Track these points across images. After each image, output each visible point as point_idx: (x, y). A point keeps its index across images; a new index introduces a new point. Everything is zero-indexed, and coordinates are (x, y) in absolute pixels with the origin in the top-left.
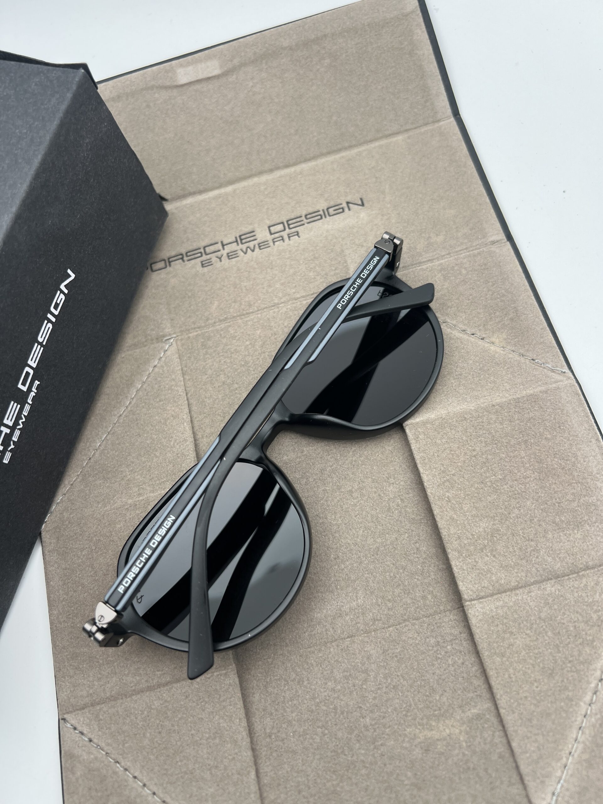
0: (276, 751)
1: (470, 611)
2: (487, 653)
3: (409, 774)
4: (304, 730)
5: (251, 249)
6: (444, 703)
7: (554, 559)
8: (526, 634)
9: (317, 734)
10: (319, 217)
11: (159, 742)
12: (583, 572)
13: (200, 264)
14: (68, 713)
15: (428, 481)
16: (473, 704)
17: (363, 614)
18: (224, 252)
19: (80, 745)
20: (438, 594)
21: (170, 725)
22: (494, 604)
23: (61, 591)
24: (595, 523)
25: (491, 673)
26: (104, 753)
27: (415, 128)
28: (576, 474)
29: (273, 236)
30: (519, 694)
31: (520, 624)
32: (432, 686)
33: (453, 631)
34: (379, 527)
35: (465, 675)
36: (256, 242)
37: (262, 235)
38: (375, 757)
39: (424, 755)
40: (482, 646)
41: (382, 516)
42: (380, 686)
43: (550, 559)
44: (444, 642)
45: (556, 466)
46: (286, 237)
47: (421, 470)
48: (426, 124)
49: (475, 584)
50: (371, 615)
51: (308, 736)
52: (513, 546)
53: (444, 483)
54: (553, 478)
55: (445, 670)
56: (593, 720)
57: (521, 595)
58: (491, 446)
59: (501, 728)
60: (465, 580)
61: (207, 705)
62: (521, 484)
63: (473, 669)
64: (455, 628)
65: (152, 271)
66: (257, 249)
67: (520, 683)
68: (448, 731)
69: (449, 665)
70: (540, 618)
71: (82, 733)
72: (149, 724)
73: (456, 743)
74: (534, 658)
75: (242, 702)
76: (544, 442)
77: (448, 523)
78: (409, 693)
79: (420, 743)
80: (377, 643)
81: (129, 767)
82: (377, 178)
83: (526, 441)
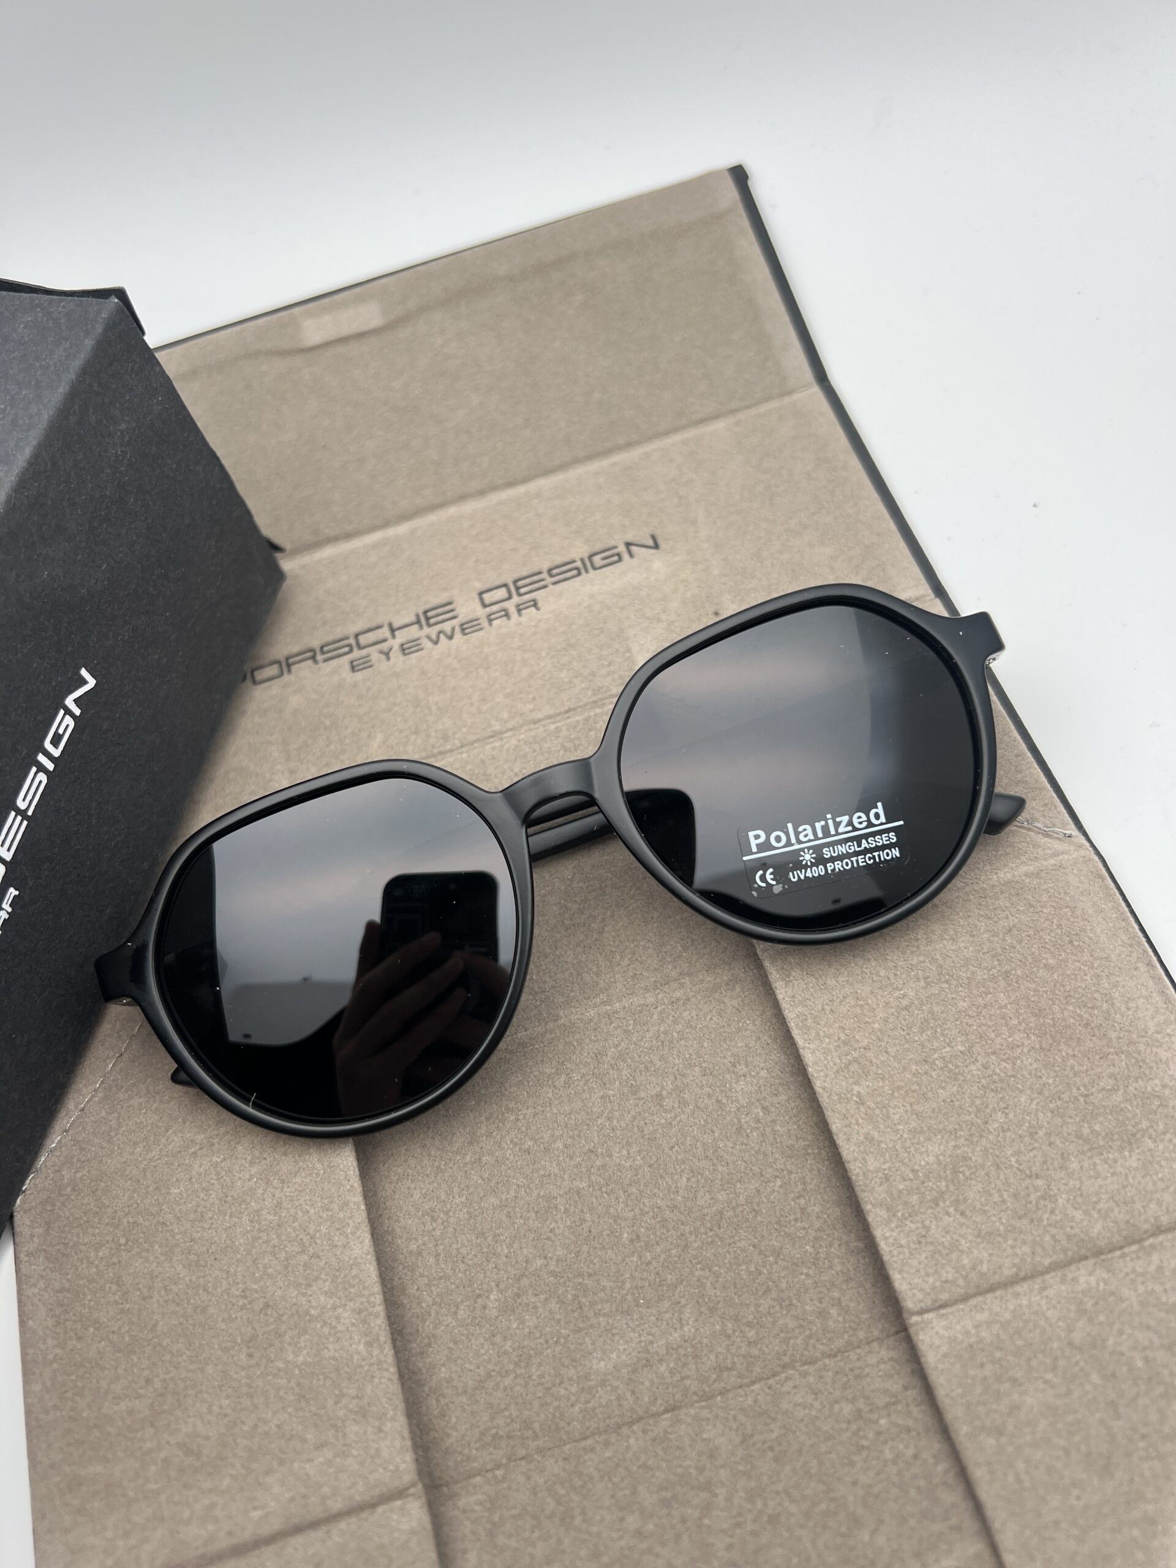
5: (446, 635)
7: (1086, 1213)
8: (1046, 1382)
10: (575, 572)
12: (1151, 1240)
13: (348, 667)
15: (815, 1063)
17: (696, 1357)
18: (396, 643)
20: (852, 1305)
23: (49, 1341)
24: (1164, 1133)
27: (748, 407)
29: (488, 610)
31: (1029, 1360)
34: (720, 1168)
35: (922, 1483)
36: (455, 622)
37: (468, 608)
41: (726, 1146)
43: (1078, 1215)
45: (1072, 1021)
46: (512, 610)
47: (800, 1041)
48: (767, 399)
49: (927, 1275)
53: (847, 1066)
54: (1069, 1046)
57: (1027, 1296)
58: (937, 987)
60: (906, 1269)
62: (1003, 1060)
65: (255, 682)
66: (458, 635)
69: (886, 1462)
76: (1042, 973)
77: (862, 1149)
80: (727, 1420)
82: (680, 497)
83: (1006, 975)
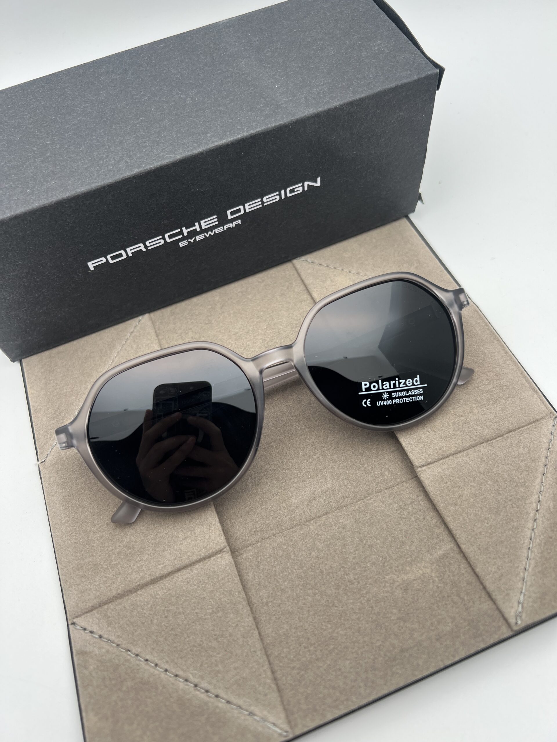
0: (274, 615)
1: (422, 476)
2: (442, 505)
3: (394, 611)
4: (296, 594)
6: (414, 551)
9: (309, 595)
11: (166, 625)
14: (77, 617)
16: (438, 547)
19: (91, 643)
21: (175, 609)
22: (441, 467)
25: (448, 519)
26: (115, 645)
28: (487, 366)
30: (474, 531)
32: (402, 540)
33: (411, 496)
38: (362, 604)
39: (404, 593)
40: (437, 500)
42: (358, 548)
44: (405, 505)
50: (340, 493)
51: (301, 598)
52: (447, 422)
55: (410, 526)
56: (538, 540)
59: (464, 561)
61: (207, 585)
63: (433, 522)
64: (412, 493)
67: (473, 523)
68: (421, 572)
70: (480, 472)
71: (91, 632)
72: (155, 611)
73: (429, 580)
74: (480, 503)
75: (238, 578)
78: (383, 549)
79: (399, 586)
81: (140, 652)
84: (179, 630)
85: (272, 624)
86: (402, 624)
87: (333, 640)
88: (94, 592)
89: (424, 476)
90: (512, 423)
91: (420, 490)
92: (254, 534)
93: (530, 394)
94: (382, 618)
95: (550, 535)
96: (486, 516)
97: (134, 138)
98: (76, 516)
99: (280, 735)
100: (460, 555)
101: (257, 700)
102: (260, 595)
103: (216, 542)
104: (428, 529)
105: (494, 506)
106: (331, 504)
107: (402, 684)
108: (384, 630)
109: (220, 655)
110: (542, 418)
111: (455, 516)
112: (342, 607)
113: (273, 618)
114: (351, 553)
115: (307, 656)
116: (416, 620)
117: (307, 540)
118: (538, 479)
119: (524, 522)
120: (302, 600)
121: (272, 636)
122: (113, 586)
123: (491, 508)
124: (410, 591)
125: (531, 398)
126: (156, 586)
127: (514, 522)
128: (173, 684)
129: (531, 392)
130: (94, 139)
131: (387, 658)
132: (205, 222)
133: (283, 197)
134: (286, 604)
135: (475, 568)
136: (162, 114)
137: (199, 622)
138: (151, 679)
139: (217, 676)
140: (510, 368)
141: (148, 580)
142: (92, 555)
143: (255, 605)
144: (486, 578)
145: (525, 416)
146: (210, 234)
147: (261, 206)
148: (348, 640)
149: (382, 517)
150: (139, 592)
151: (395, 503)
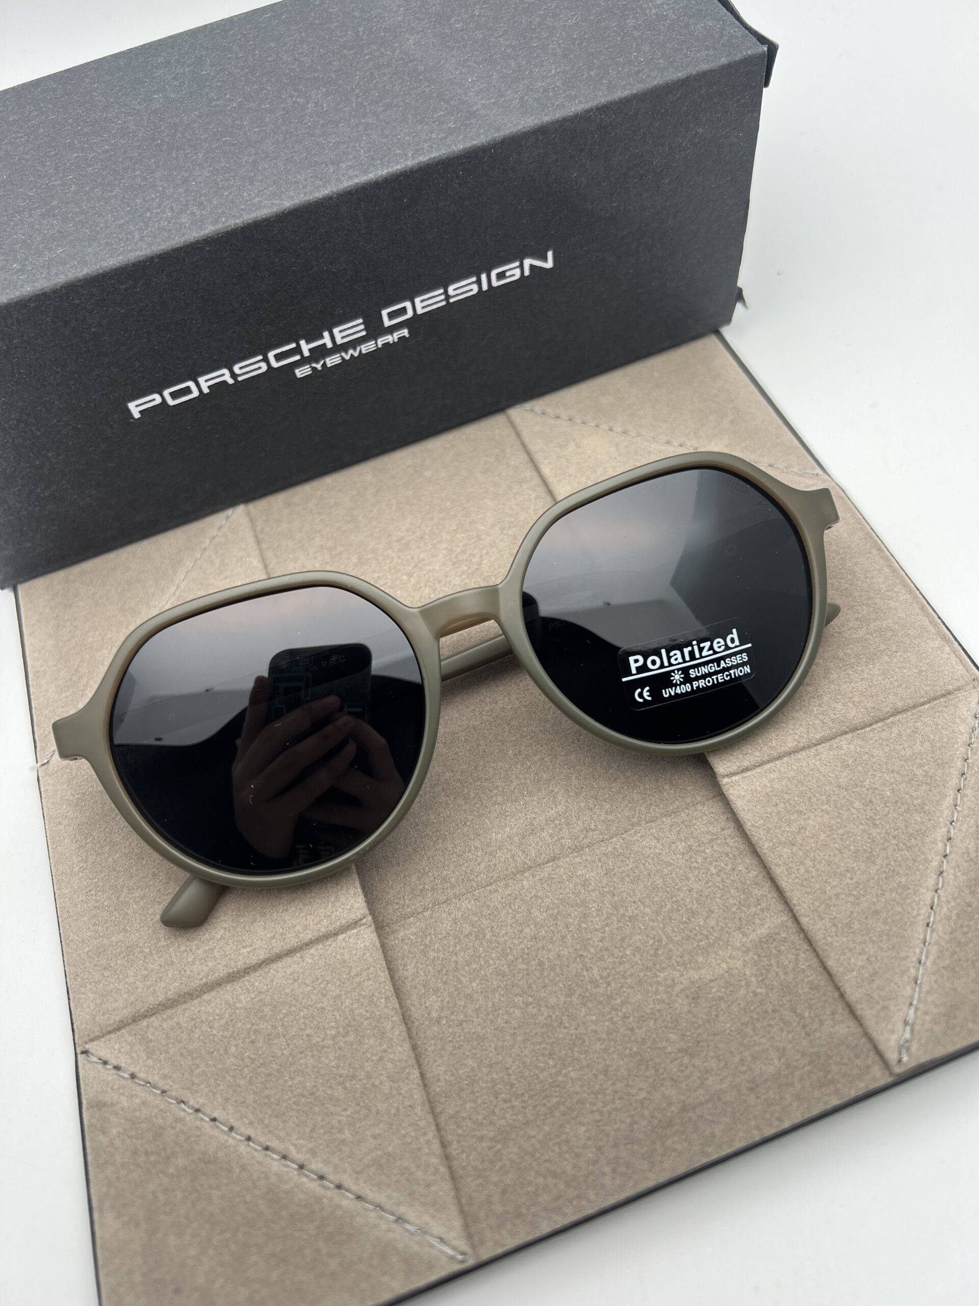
0: (451, 1041)
1: (731, 792)
2: (767, 845)
3: (673, 1037)
4: (493, 1003)
6: (713, 928)
9: (515, 1006)
11: (252, 1056)
14: (92, 1040)
16: (757, 921)
19: (115, 1087)
21: (269, 1027)
22: (766, 777)
25: (778, 871)
26: (158, 1092)
30: (825, 892)
32: (691, 908)
33: (711, 828)
38: (613, 1023)
39: (693, 1005)
40: (759, 835)
42: (609, 921)
50: (580, 823)
51: (501, 1012)
55: (707, 883)
56: (945, 909)
59: (806, 947)
61: (330, 985)
63: (751, 875)
64: (712, 823)
67: (824, 878)
68: (724, 966)
70: (839, 786)
71: (117, 1068)
72: (233, 1032)
73: (740, 980)
74: (838, 841)
75: (387, 973)
78: (655, 924)
79: (682, 990)
81: (204, 1105)
84: (275, 1067)
85: (445, 1059)
86: (686, 1060)
87: (558, 1089)
88: (125, 996)
89: (735, 793)
90: (902, 698)
91: (727, 819)
92: (419, 896)
93: (936, 645)
94: (649, 1050)
95: (968, 900)
96: (849, 865)
97: (208, 172)
98: (98, 859)
99: (452, 1258)
100: (799, 936)
101: (411, 1194)
102: (427, 1005)
103: (348, 907)
104: (739, 888)
105: (865, 847)
106: (563, 841)
107: (682, 1170)
108: (653, 1072)
109: (348, 1113)
110: (959, 689)
111: (790, 865)
112: (576, 1029)
113: (449, 1048)
114: (596, 930)
115: (508, 1116)
116: (711, 1054)
117: (517, 907)
118: (948, 798)
119: (918, 877)
120: (503, 1015)
121: (445, 1079)
122: (159, 985)
123: (859, 850)
124: (704, 1001)
125: (939, 652)
126: (237, 986)
127: (901, 877)
128: (259, 1163)
129: (938, 643)
130: (137, 175)
131: (656, 1122)
132: (341, 331)
133: (485, 287)
134: (473, 1021)
135: (825, 960)
136: (261, 131)
137: (312, 1051)
138: (220, 1155)
139: (340, 1150)
140: (901, 599)
141: (221, 975)
142: (125, 930)
143: (417, 1023)
144: (846, 978)
145: (926, 685)
146: (352, 355)
147: (444, 303)
148: (585, 1088)
149: (655, 867)
150: (206, 997)
151: (681, 840)
